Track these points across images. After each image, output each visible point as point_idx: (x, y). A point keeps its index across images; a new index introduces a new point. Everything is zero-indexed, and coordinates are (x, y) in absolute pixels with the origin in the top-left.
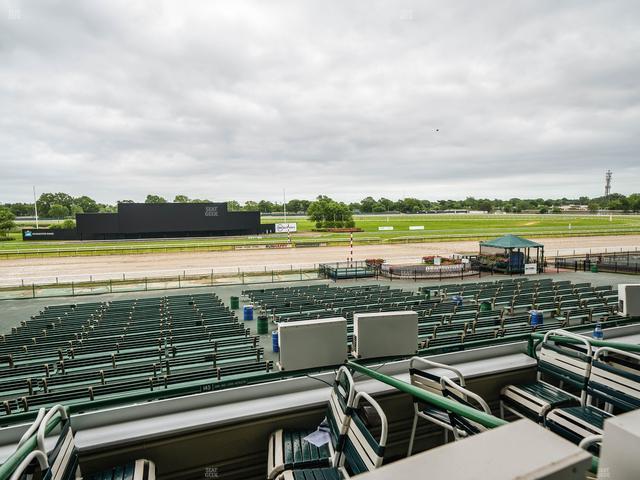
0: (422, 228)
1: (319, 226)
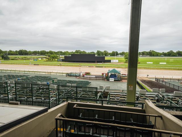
0: (165, 63)
1: (126, 61)
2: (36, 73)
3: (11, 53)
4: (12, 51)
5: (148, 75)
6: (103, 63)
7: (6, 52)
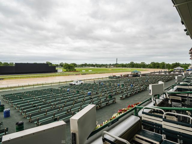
0: (91, 71)
1: (67, 70)
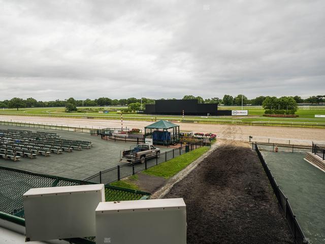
1: (266, 112)
2: (58, 128)
3: (88, 103)
4: (90, 100)
5: (251, 137)
6: (211, 117)
7: (81, 101)
